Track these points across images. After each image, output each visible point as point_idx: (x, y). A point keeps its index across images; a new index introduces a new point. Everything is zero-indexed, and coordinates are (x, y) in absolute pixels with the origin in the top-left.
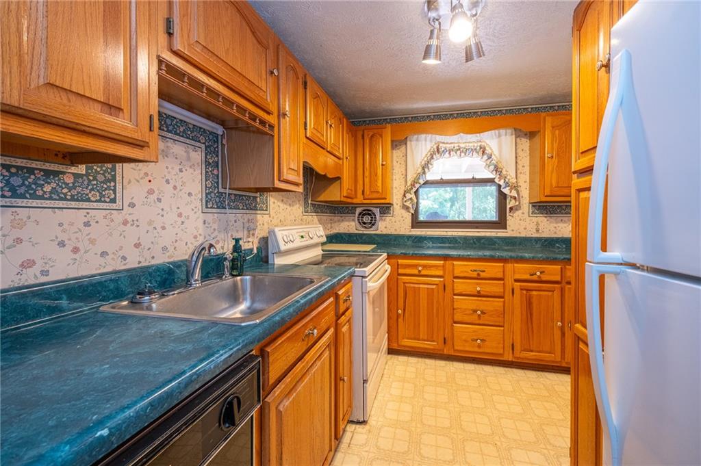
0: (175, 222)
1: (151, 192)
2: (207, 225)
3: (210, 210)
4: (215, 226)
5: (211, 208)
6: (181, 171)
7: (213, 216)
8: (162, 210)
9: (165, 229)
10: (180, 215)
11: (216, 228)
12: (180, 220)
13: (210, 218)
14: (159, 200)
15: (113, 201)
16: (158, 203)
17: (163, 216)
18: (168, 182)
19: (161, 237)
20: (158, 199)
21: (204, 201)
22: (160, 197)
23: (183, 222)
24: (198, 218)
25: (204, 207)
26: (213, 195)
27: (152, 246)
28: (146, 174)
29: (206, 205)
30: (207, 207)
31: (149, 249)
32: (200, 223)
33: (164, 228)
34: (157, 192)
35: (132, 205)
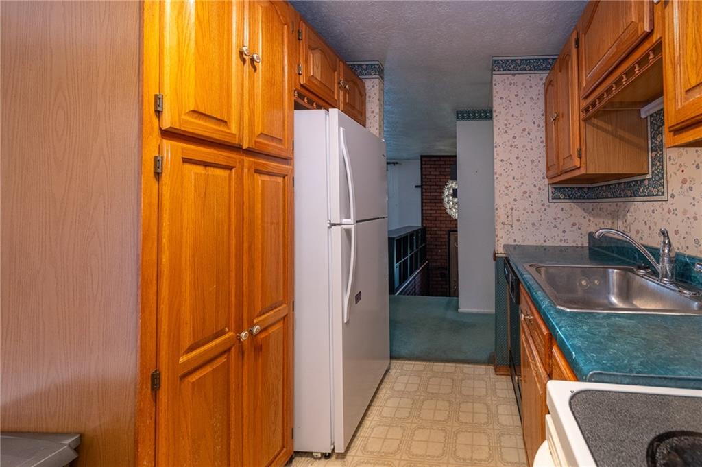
8: (694, 199)
9: (697, 219)
15: (663, 194)
16: (690, 192)
17: (694, 205)
18: (698, 167)
19: (693, 228)
20: (690, 187)
22: (691, 185)
27: (686, 236)
28: (680, 166)
31: (684, 238)
33: (695, 218)
35: (673, 196)
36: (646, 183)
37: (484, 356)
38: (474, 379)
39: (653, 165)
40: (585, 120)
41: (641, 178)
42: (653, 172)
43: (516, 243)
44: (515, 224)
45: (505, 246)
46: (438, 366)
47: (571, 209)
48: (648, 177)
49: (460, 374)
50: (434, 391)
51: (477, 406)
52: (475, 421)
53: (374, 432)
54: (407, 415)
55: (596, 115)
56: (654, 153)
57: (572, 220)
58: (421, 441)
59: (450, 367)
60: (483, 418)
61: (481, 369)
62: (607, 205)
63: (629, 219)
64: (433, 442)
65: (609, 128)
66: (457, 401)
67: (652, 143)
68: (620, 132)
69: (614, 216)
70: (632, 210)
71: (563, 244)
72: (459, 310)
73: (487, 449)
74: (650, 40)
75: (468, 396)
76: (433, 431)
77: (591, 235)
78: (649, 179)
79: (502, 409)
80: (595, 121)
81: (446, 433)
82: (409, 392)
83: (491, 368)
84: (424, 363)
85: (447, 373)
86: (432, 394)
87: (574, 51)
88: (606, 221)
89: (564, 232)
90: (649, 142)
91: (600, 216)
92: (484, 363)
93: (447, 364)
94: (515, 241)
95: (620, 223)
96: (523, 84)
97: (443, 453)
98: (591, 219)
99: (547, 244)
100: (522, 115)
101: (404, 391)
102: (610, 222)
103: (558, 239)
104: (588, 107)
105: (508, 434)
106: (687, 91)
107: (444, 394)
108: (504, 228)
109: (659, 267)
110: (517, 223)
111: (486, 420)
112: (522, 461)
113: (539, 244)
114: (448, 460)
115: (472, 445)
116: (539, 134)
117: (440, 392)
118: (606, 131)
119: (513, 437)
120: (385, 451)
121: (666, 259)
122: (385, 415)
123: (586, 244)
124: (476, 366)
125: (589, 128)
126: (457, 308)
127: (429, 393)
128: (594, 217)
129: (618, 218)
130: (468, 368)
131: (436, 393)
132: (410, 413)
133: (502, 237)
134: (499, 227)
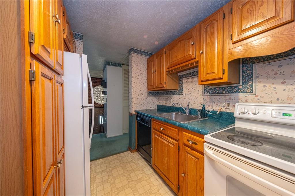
0: (194, 98)
1: (189, 92)
2: (204, 100)
3: (206, 95)
4: (208, 100)
5: (207, 94)
6: (196, 85)
7: (207, 97)
8: (191, 95)
10: (195, 97)
11: (209, 101)
12: (195, 98)
13: (206, 97)
14: (190, 93)
15: (183, 94)
17: (191, 97)
18: (192, 89)
21: (203, 92)
23: (196, 99)
24: (201, 97)
25: (203, 94)
26: (207, 90)
28: (188, 88)
29: (204, 93)
30: (205, 94)
32: (202, 99)
33: (191, 100)
34: (190, 91)
35: (185, 95)
36: (178, 92)
37: (125, 149)
38: (125, 157)
39: (180, 87)
40: (167, 74)
41: (176, 90)
42: (180, 89)
43: (139, 109)
44: (138, 103)
45: (135, 111)
46: (110, 158)
47: (153, 98)
48: (178, 90)
49: (120, 157)
50: (114, 166)
51: (132, 164)
52: (133, 168)
53: (97, 190)
54: (108, 178)
55: (170, 74)
56: (180, 85)
57: (153, 102)
58: (119, 183)
59: (115, 157)
60: (135, 167)
61: (126, 153)
62: (164, 97)
63: (172, 101)
64: (123, 181)
65: (171, 77)
66: (124, 165)
67: (180, 82)
68: (174, 79)
69: (166, 100)
70: (173, 98)
71: (151, 108)
72: (107, 137)
73: (141, 174)
74: (195, 60)
75: (126, 163)
76: (121, 178)
77: (158, 106)
78: (178, 91)
79: (139, 162)
80: (169, 75)
81: (126, 176)
82: (104, 170)
83: (129, 152)
84: (104, 159)
85: (115, 159)
86: (113, 167)
87: (164, 54)
88: (163, 101)
89: (151, 105)
90: (179, 82)
91: (161, 100)
92: (126, 151)
93: (113, 156)
94: (138, 109)
95: (168, 102)
96: (141, 59)
97: (129, 182)
98: (158, 101)
99: (147, 109)
100: (140, 69)
101: (101, 171)
102: (165, 102)
103: (150, 107)
104: (169, 71)
105: (145, 167)
106: (207, 74)
107: (118, 165)
108: (135, 105)
109: (186, 111)
110: (139, 103)
111: (136, 167)
112: (152, 172)
113: (145, 109)
114: (131, 183)
115: (136, 176)
116: (145, 75)
117: (116, 165)
118: (171, 78)
119: (146, 168)
120: (107, 193)
121: (188, 109)
122: (98, 182)
123: (156, 108)
124: (124, 153)
125: (168, 76)
126: (106, 136)
127: (112, 167)
128: (159, 101)
129: (168, 100)
130: (122, 154)
131: (114, 167)
132: (108, 177)
133: (134, 108)
134: (133, 104)
